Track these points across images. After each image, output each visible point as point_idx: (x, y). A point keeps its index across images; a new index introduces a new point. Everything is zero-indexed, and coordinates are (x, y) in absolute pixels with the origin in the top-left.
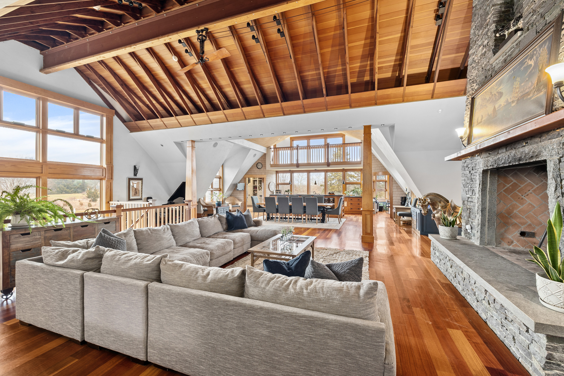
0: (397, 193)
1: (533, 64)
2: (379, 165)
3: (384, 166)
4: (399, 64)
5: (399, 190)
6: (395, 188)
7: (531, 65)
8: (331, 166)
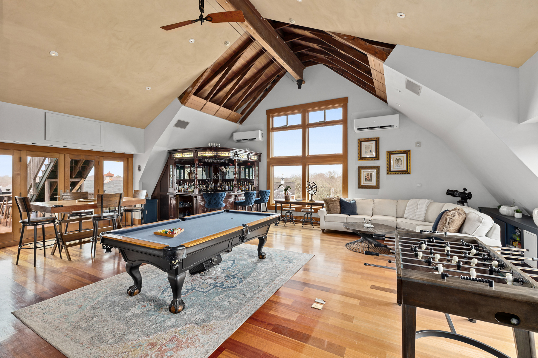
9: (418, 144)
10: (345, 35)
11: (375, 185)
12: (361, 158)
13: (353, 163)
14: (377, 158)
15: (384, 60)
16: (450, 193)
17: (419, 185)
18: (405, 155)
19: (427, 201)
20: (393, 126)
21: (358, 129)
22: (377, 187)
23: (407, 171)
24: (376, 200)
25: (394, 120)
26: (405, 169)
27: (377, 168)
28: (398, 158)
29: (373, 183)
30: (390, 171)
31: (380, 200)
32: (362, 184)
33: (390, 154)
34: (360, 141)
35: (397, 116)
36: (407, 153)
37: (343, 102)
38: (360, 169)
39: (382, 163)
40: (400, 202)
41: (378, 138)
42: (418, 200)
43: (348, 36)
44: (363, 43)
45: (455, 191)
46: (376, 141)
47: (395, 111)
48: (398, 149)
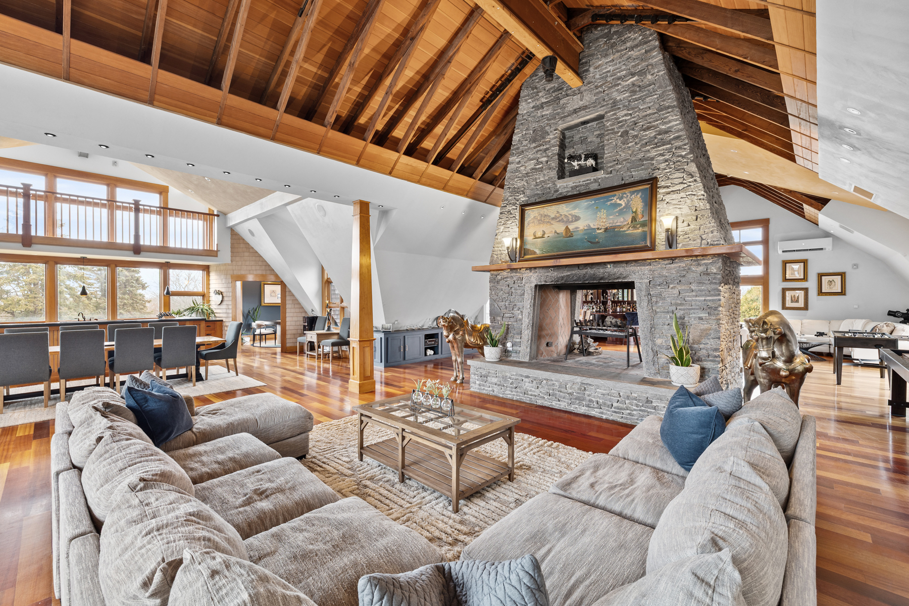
0: (293, 310)
1: (624, 205)
2: (260, 263)
3: (269, 266)
4: (423, 129)
5: (297, 306)
6: (291, 302)
7: (621, 205)
8: (142, 253)
9: (856, 266)
10: (782, 189)
11: (803, 306)
12: (785, 280)
13: (776, 285)
14: (805, 279)
15: (820, 210)
16: (891, 314)
17: (856, 307)
18: (840, 277)
19: (864, 320)
20: (825, 249)
21: (783, 251)
22: (806, 308)
23: (843, 293)
24: (804, 321)
25: (826, 243)
26: (840, 291)
27: (806, 290)
28: (831, 280)
29: (801, 304)
30: (820, 292)
31: (810, 320)
32: (787, 306)
33: (820, 276)
34: (785, 263)
35: (830, 239)
36: (842, 275)
37: (764, 223)
38: (784, 290)
39: (812, 284)
40: (832, 322)
41: (807, 260)
42: (853, 320)
43: (784, 189)
44: (800, 196)
45: (897, 312)
46: (804, 262)
47: (827, 235)
48: (831, 271)
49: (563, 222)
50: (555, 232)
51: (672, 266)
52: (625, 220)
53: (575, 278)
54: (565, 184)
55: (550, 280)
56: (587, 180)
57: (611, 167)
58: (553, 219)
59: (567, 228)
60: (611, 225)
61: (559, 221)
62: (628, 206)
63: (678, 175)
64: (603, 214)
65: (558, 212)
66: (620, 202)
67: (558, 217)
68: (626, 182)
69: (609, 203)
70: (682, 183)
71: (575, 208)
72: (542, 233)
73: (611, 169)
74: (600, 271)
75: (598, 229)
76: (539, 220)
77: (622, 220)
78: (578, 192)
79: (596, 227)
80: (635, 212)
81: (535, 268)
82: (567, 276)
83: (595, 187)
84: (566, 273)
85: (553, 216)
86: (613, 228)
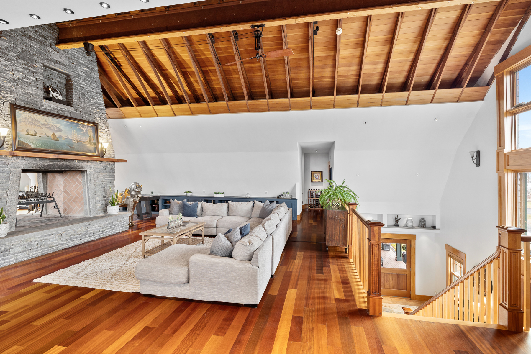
49: (51, 129)
50: (45, 134)
51: (102, 164)
52: (86, 139)
53: (56, 167)
54: (49, 104)
55: (37, 167)
56: (64, 109)
57: (77, 108)
58: (42, 124)
59: (54, 134)
60: (80, 140)
61: (48, 128)
62: (86, 132)
63: (103, 125)
64: (75, 132)
65: (46, 121)
66: (83, 129)
67: (47, 125)
68: (84, 120)
69: (78, 127)
70: (104, 129)
71: (58, 123)
72: (34, 132)
73: (77, 109)
74: (71, 164)
75: (73, 140)
76: (30, 122)
77: (85, 139)
78: (58, 114)
79: (72, 139)
80: (90, 137)
81: (23, 157)
82: (51, 164)
83: (68, 114)
84: (49, 163)
85: (42, 122)
86: (82, 142)
